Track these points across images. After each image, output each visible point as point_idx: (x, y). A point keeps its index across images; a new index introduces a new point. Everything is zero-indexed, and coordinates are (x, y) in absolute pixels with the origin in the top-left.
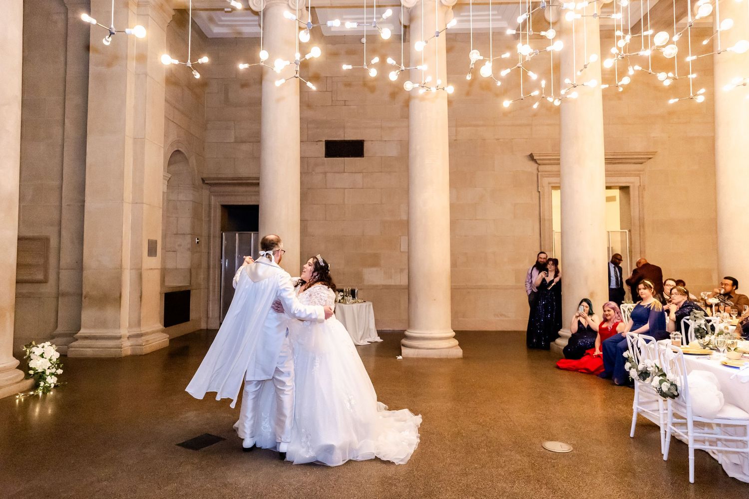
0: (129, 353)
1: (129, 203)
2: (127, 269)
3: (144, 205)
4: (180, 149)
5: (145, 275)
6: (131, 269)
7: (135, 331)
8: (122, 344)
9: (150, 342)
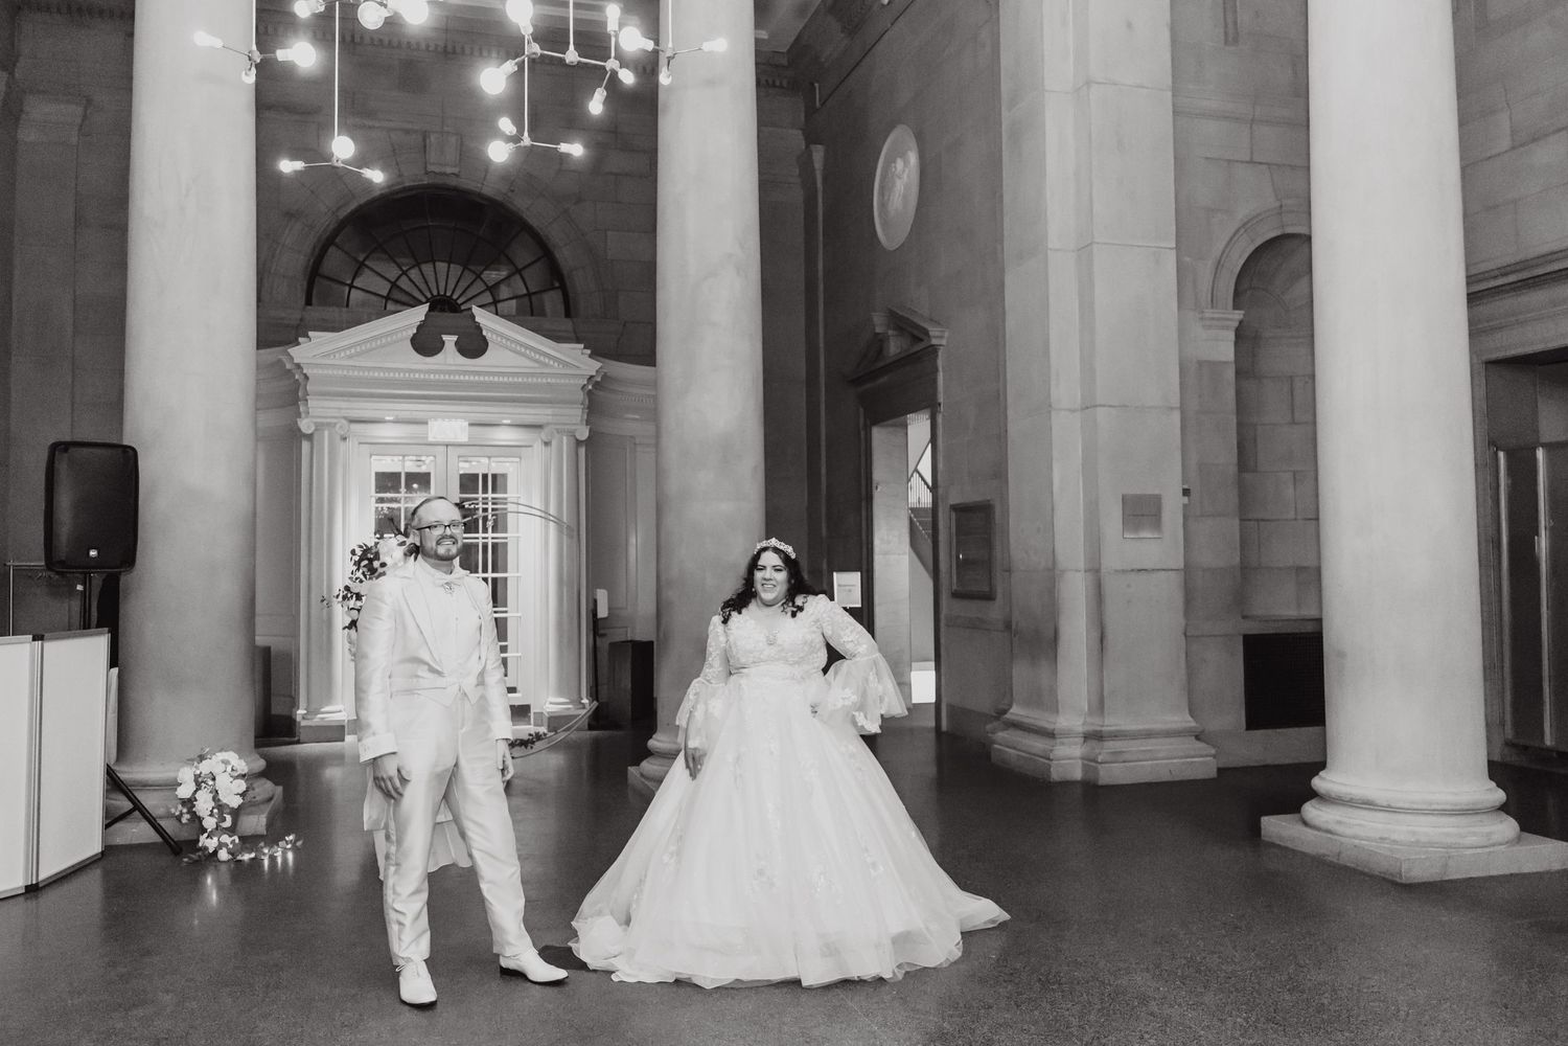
0: (1077, 774)
1: (1073, 411)
2: (1077, 571)
3: (1098, 409)
4: (1290, 230)
5: (1111, 586)
6: (1085, 571)
7: (1095, 723)
8: (1051, 751)
9: (1127, 757)
